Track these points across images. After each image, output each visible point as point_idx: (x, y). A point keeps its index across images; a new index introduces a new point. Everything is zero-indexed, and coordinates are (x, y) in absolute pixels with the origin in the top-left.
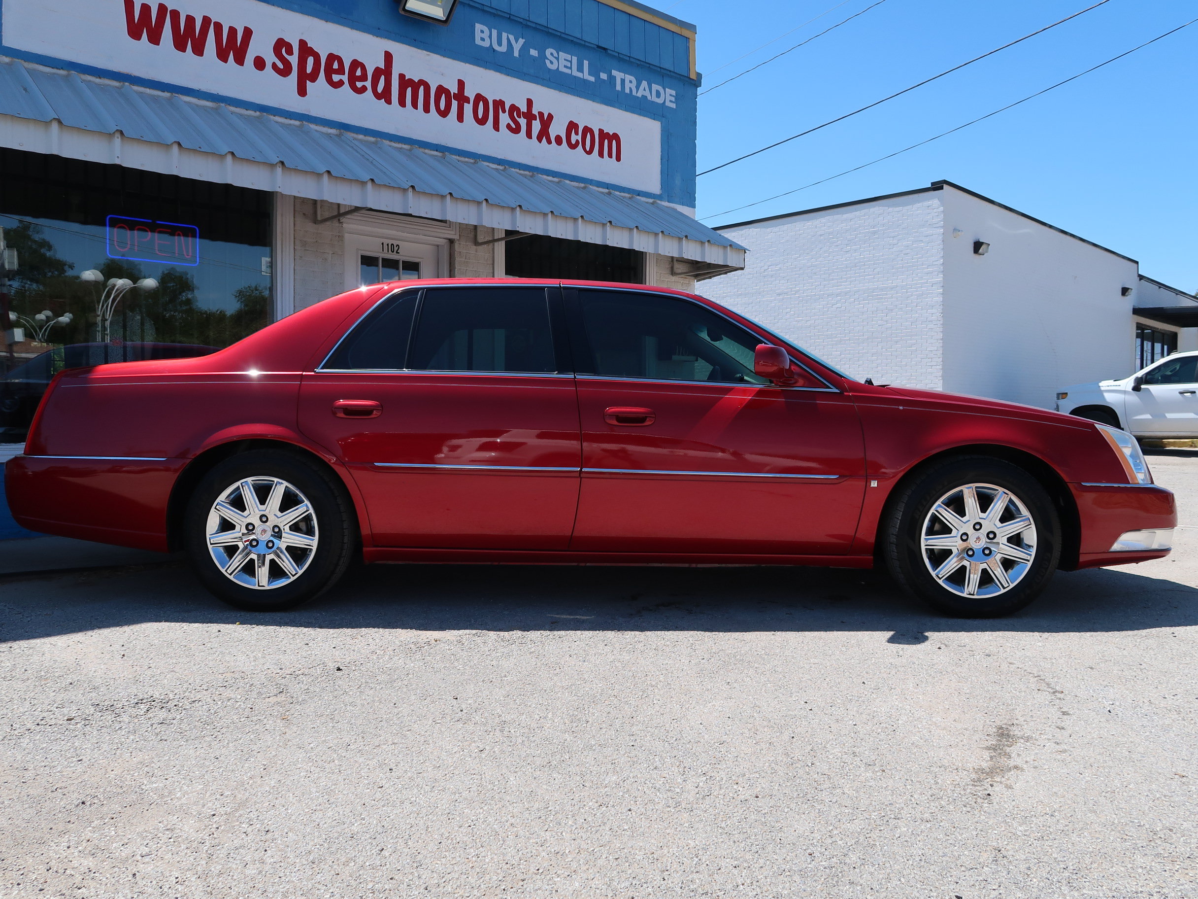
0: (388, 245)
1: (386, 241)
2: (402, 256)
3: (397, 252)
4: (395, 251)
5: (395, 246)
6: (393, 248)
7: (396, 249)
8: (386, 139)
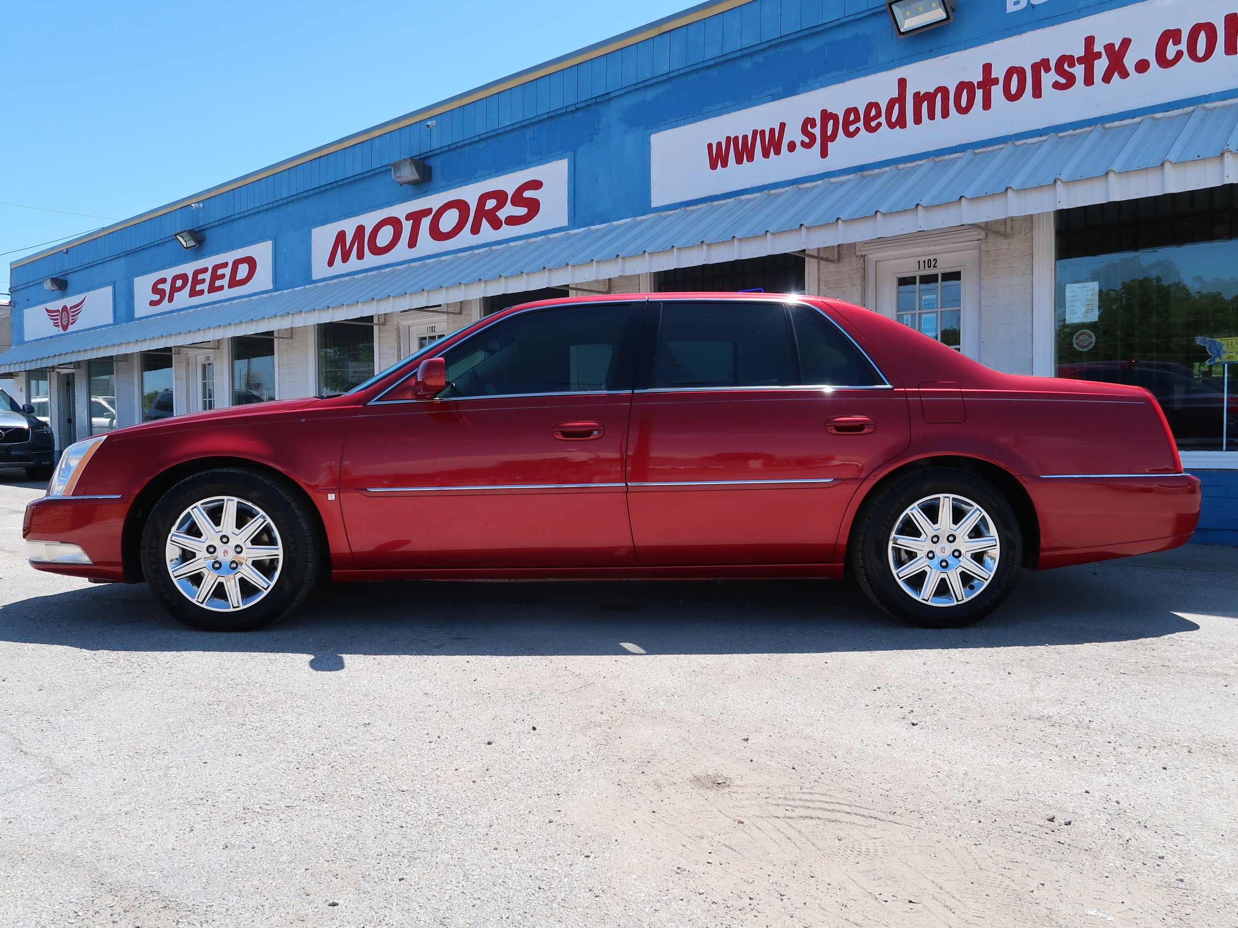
0: (924, 262)
1: (922, 259)
2: (940, 268)
3: (934, 267)
4: (932, 266)
5: (932, 261)
6: (930, 263)
7: (933, 263)
8: (899, 164)
